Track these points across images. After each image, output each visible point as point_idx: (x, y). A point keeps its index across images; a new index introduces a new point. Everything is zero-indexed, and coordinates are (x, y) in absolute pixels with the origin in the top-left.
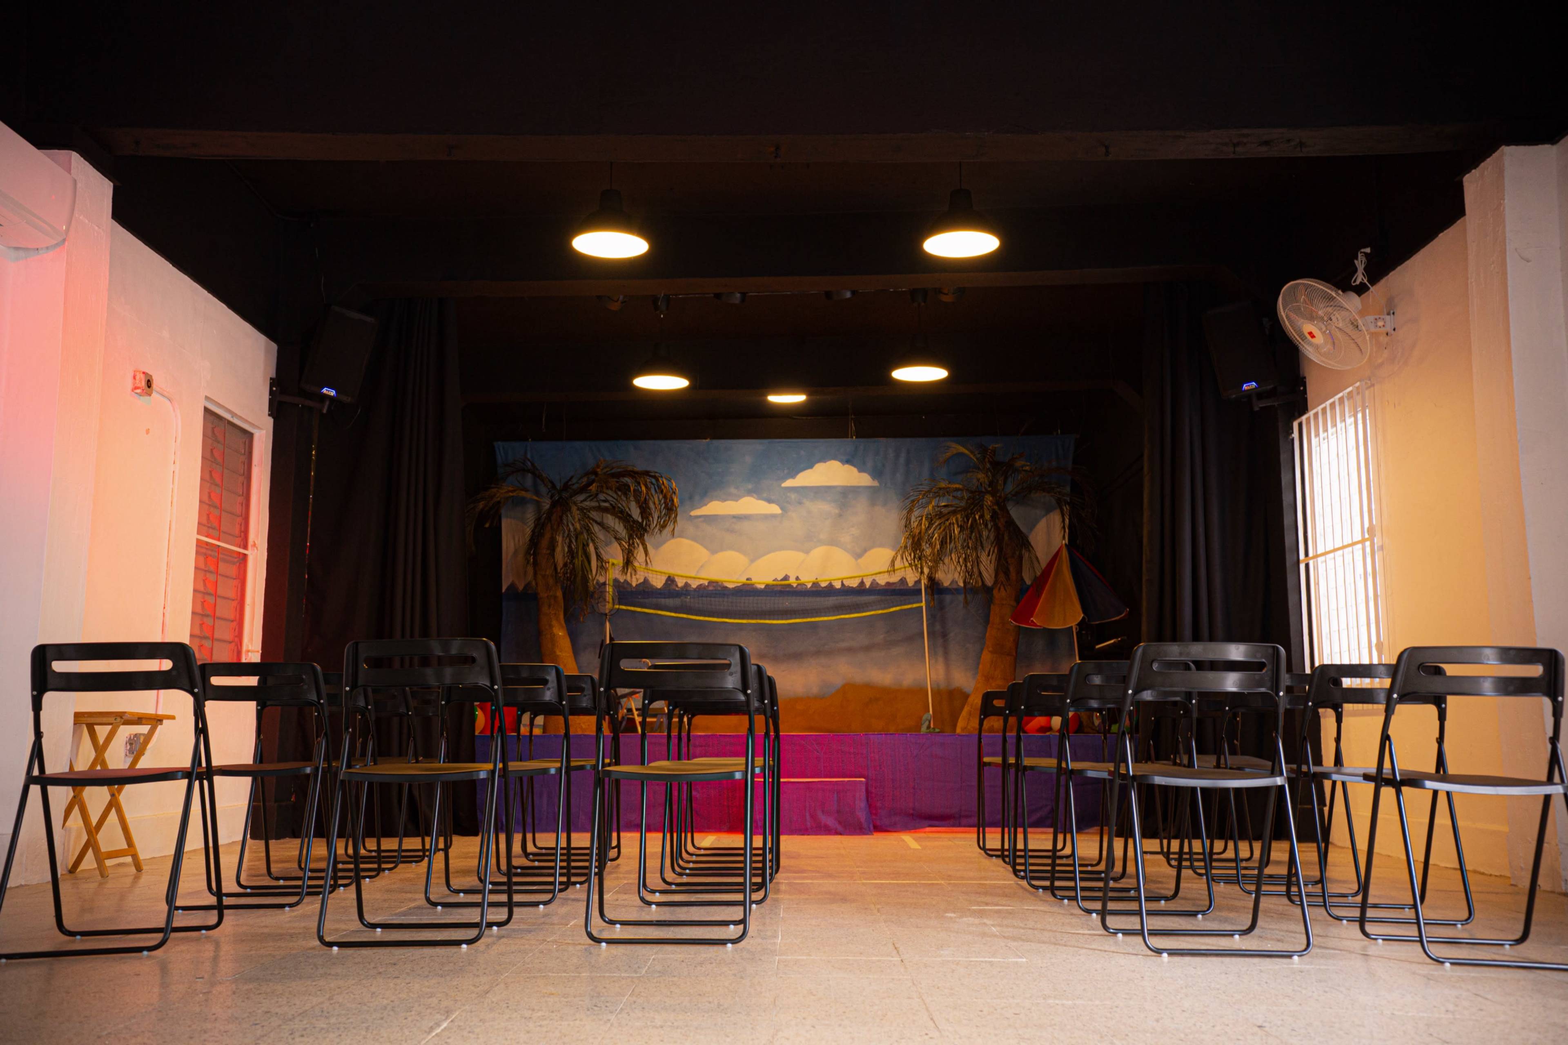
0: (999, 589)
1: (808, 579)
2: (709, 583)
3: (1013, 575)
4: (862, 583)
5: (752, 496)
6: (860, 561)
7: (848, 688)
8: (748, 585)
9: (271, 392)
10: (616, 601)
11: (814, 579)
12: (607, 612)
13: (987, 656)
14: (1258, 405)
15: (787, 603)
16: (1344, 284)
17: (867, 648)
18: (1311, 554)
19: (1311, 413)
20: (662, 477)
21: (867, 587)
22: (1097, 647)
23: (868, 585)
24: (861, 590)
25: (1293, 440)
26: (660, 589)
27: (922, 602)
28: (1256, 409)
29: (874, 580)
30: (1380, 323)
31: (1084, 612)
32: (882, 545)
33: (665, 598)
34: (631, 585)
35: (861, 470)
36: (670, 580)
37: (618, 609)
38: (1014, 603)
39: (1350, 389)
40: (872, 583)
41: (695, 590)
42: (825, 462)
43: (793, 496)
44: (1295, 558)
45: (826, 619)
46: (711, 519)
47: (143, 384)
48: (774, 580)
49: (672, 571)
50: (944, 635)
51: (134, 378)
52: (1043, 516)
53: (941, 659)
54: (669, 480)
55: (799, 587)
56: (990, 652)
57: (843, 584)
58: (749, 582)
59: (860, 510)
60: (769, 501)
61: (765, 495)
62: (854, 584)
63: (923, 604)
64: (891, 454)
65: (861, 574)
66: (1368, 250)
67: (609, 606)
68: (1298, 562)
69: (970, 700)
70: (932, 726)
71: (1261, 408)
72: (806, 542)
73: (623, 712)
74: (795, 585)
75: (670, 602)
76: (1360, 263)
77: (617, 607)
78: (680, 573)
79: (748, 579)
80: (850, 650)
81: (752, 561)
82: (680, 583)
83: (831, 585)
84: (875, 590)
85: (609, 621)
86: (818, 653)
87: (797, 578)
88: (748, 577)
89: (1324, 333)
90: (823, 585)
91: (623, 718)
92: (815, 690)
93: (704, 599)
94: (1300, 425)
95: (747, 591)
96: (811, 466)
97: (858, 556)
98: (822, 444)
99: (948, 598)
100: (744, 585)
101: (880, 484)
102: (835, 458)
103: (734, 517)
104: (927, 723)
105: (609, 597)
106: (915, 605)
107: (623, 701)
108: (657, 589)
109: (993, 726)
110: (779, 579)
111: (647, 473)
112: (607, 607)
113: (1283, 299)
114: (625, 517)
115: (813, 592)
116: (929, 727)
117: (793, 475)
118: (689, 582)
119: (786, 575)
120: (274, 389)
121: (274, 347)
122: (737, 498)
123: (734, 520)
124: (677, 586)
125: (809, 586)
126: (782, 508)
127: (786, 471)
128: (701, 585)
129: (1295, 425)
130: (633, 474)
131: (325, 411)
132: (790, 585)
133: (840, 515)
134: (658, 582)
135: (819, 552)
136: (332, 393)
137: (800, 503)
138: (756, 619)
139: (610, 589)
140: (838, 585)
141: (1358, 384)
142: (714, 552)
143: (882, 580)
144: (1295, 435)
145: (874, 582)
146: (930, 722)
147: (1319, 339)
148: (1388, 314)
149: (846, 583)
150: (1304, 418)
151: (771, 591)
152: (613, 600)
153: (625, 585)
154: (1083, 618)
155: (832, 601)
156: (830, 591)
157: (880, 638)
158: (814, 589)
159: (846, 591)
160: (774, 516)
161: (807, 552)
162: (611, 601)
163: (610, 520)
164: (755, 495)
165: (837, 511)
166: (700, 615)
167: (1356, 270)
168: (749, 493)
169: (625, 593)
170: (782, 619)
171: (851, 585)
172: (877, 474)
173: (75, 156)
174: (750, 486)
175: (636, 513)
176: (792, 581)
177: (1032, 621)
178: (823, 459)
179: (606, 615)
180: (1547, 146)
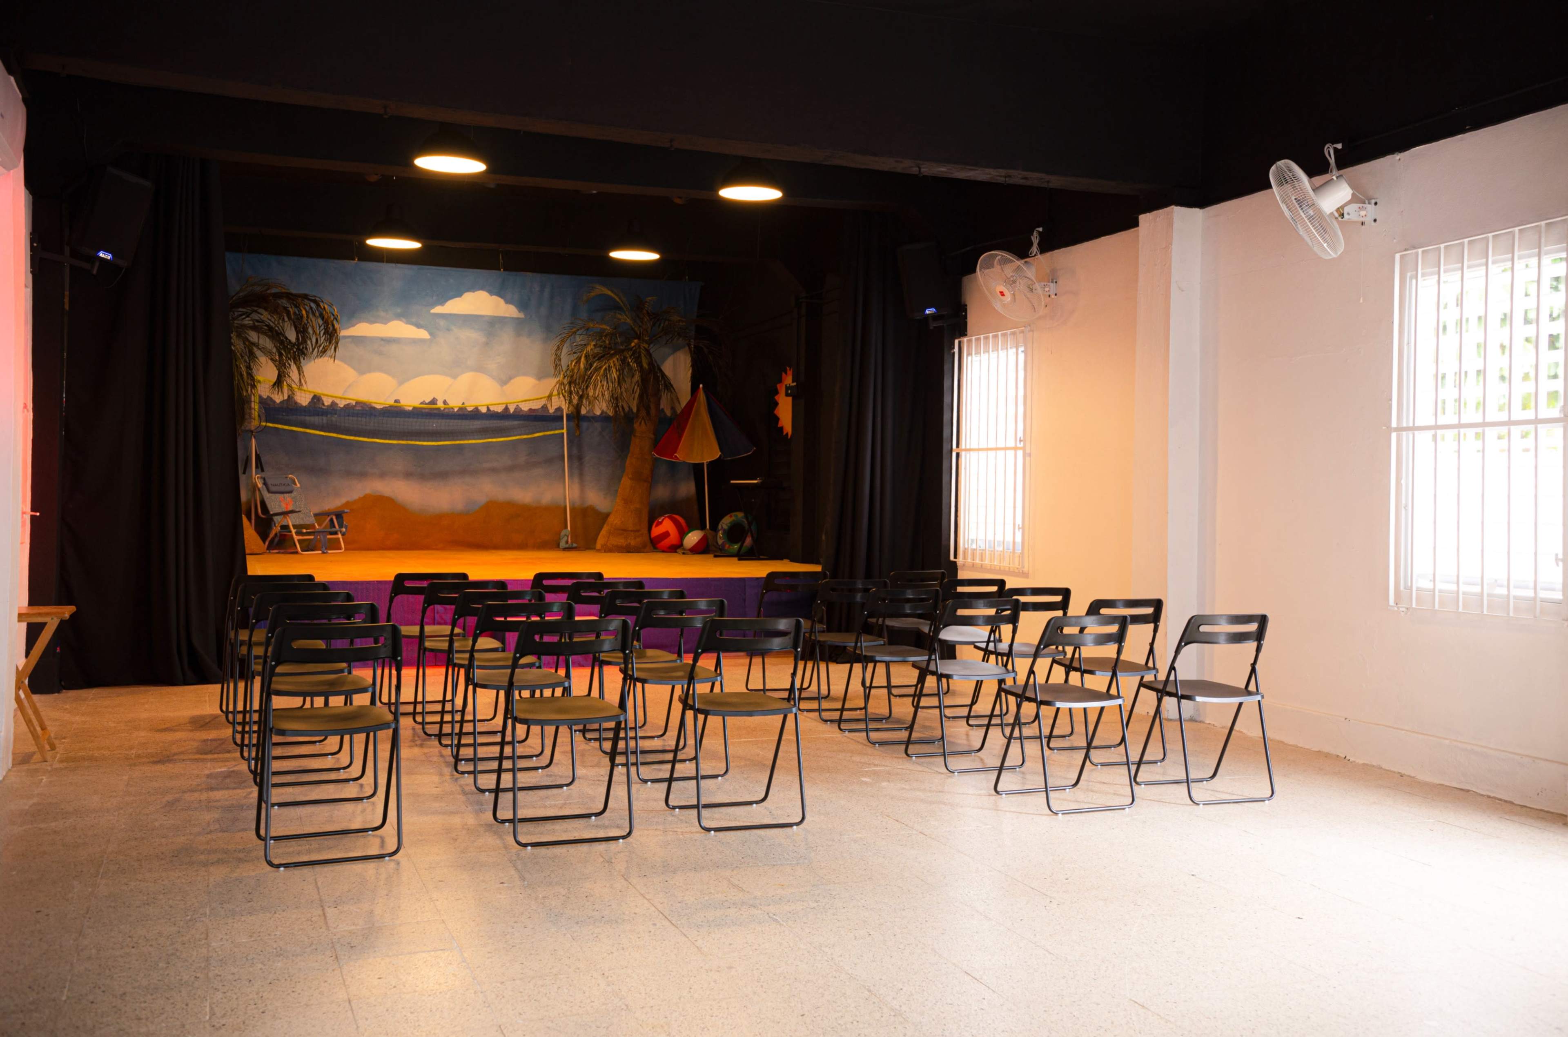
0: (640, 423)
1: (455, 403)
2: (356, 403)
3: (653, 411)
4: (507, 408)
5: (401, 320)
6: (504, 387)
7: (491, 506)
8: (396, 407)
9: (32, 249)
10: (263, 418)
11: (460, 405)
12: (253, 428)
13: (626, 481)
14: (933, 325)
15: (434, 425)
16: (1022, 253)
17: (511, 469)
19: (972, 338)
20: (322, 302)
21: (511, 412)
22: (732, 482)
23: (512, 411)
24: (505, 415)
25: (954, 353)
26: (305, 407)
27: (563, 429)
28: (931, 328)
29: (517, 405)
30: (1047, 289)
31: (721, 450)
32: (525, 374)
33: (310, 416)
34: (275, 402)
35: (507, 302)
36: (316, 399)
37: (266, 426)
38: (652, 436)
39: (1014, 330)
40: (516, 409)
41: (342, 409)
42: (474, 292)
43: (442, 323)
44: (950, 447)
45: (474, 442)
46: (359, 340)
48: (421, 403)
49: (319, 391)
50: (580, 458)
52: (672, 354)
53: (576, 480)
54: (331, 305)
55: (446, 411)
56: (630, 479)
57: (488, 409)
58: (396, 404)
59: (506, 341)
60: (418, 326)
61: (414, 320)
62: (499, 409)
63: (565, 431)
64: (537, 288)
65: (507, 402)
66: (1041, 229)
67: (255, 424)
68: (951, 450)
69: (610, 519)
70: (569, 540)
71: (934, 327)
72: (454, 368)
73: (276, 529)
74: (442, 409)
75: (316, 420)
76: (1035, 239)
77: (264, 424)
78: (325, 393)
79: (396, 401)
80: (494, 470)
81: (401, 383)
82: (327, 402)
83: (476, 410)
84: (518, 415)
85: (255, 437)
86: (464, 472)
87: (445, 402)
88: (396, 398)
90: (470, 409)
91: (276, 534)
92: (460, 506)
93: (351, 418)
94: (961, 343)
95: (394, 412)
96: (459, 295)
97: (504, 382)
98: (471, 274)
99: (584, 425)
100: (391, 406)
101: (525, 316)
102: (482, 289)
103: (382, 339)
104: (566, 538)
105: (255, 414)
106: (557, 432)
107: (276, 518)
108: (302, 406)
109: (630, 543)
110: (427, 402)
111: (305, 297)
112: (253, 424)
114: (276, 335)
115: (459, 415)
116: (567, 542)
117: (442, 303)
118: (337, 401)
119: (434, 398)
120: (35, 245)
121: (31, 197)
122: (385, 321)
123: (382, 342)
124: (323, 404)
125: (456, 410)
126: (431, 334)
127: (435, 298)
128: (348, 404)
129: (956, 342)
130: (290, 297)
131: (95, 272)
132: (439, 409)
133: (487, 344)
134: (303, 399)
135: (466, 378)
137: (449, 330)
138: (407, 440)
139: (255, 406)
140: (484, 410)
141: (1022, 328)
142: (361, 372)
143: (525, 407)
144: (956, 350)
145: (517, 408)
146: (568, 537)
148: (1052, 282)
149: (492, 408)
150: (965, 339)
151: (417, 413)
152: (259, 416)
153: (269, 402)
154: (720, 456)
155: (477, 424)
156: (476, 414)
157: (522, 459)
158: (460, 413)
159: (491, 415)
160: (422, 341)
161: (455, 377)
162: (257, 418)
163: (266, 342)
164: (404, 320)
165: (484, 340)
166: (351, 435)
167: (1031, 244)
168: (398, 317)
169: (271, 410)
170: (432, 441)
171: (496, 410)
172: (522, 306)
174: (399, 310)
175: (292, 335)
176: (440, 405)
177: (676, 456)
178: (472, 288)
179: (252, 432)
180: (1197, 210)
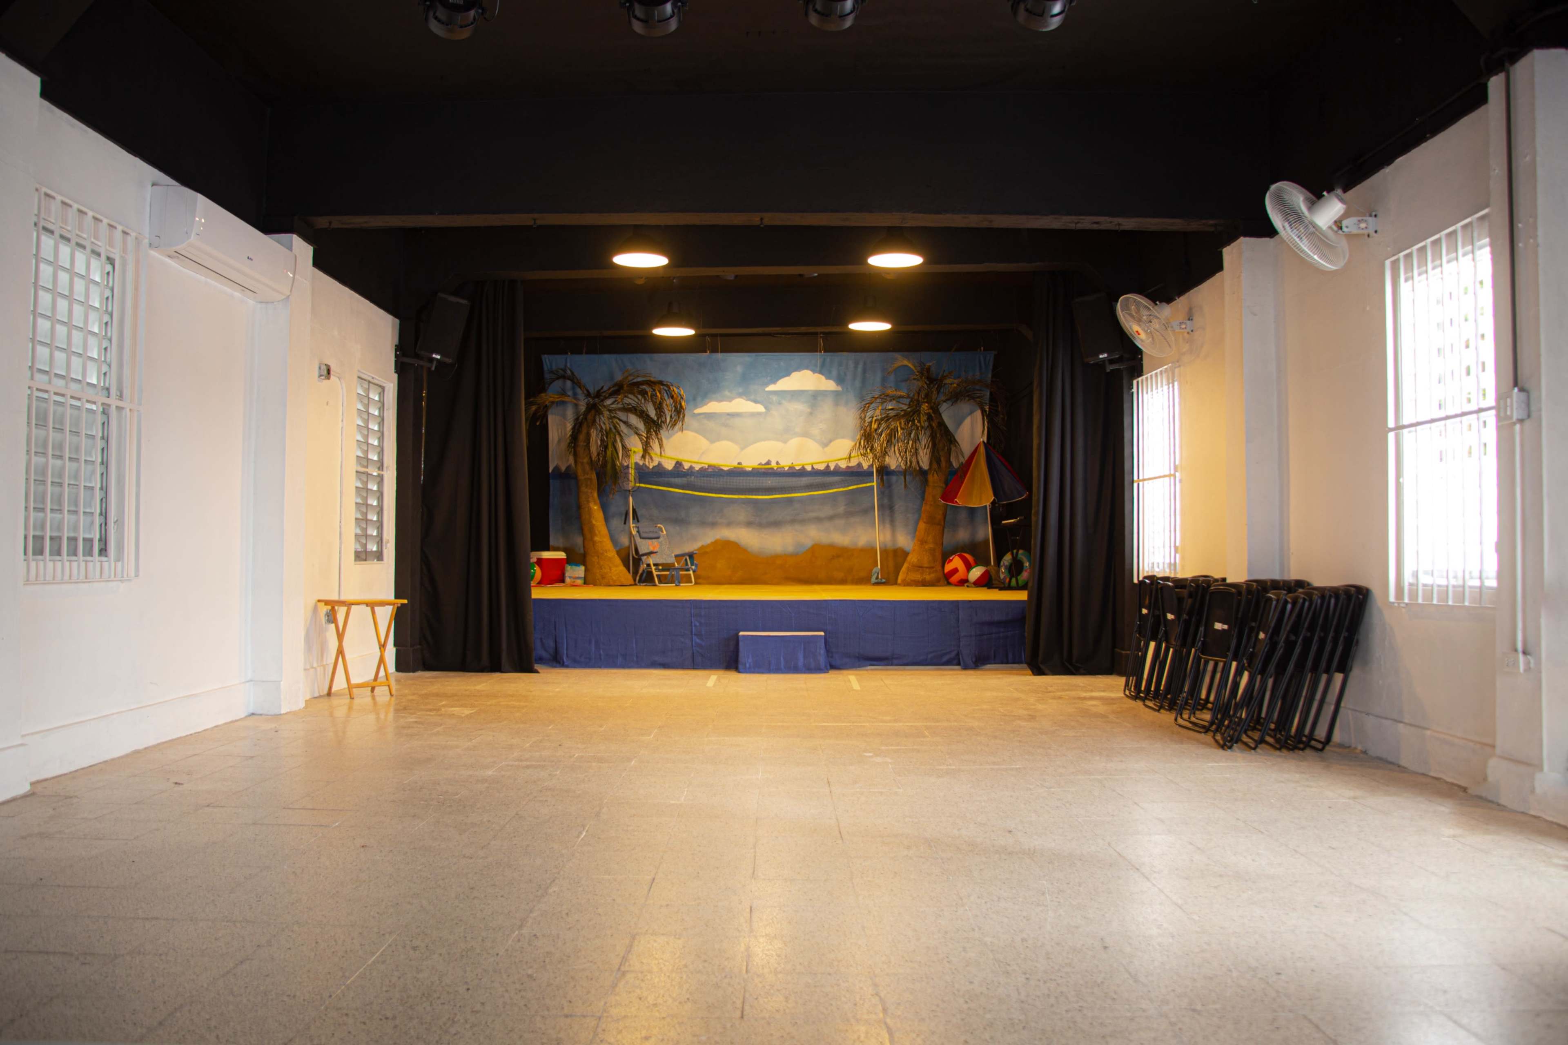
0: (933, 474)
1: (786, 463)
2: (709, 466)
3: (943, 464)
4: (828, 466)
5: (742, 398)
6: (826, 449)
7: (816, 549)
8: (739, 468)
9: (396, 356)
10: (637, 480)
11: (790, 464)
12: (630, 488)
13: (922, 526)
14: (1110, 368)
15: (770, 482)
17: (831, 518)
18: (1141, 478)
19: (1144, 377)
20: (672, 385)
21: (832, 469)
22: (1004, 522)
23: (832, 468)
24: (827, 472)
25: (1133, 393)
26: (671, 470)
27: (873, 482)
28: (1108, 371)
29: (837, 464)
30: (1183, 326)
31: (995, 494)
32: (843, 437)
33: (675, 477)
34: (648, 468)
35: (828, 378)
36: (679, 464)
37: (639, 487)
38: (944, 486)
39: (1166, 367)
40: (835, 466)
41: (698, 471)
42: (799, 371)
43: (774, 398)
44: (1131, 479)
45: (799, 495)
46: (709, 416)
47: (325, 372)
48: (759, 464)
49: (681, 457)
50: (891, 508)
51: (320, 368)
52: (969, 415)
53: (888, 526)
54: (678, 388)
55: (779, 470)
56: (924, 522)
57: (813, 468)
58: (740, 466)
59: (827, 410)
60: (756, 402)
61: (752, 397)
62: (822, 467)
63: (875, 484)
64: (851, 364)
65: (827, 460)
67: (632, 484)
68: (1133, 482)
69: (909, 558)
70: (880, 577)
71: (1111, 370)
72: (785, 435)
73: (643, 567)
74: (775, 468)
75: (678, 480)
77: (638, 485)
78: (686, 459)
79: (739, 464)
80: (819, 520)
81: (742, 449)
82: (686, 466)
83: (803, 468)
84: (837, 472)
85: (632, 496)
86: (793, 521)
87: (777, 463)
88: (739, 461)
89: (1146, 332)
90: (797, 468)
91: (644, 571)
92: (790, 549)
93: (705, 478)
94: (1138, 382)
95: (738, 472)
96: (788, 374)
97: (825, 445)
98: (797, 357)
99: (894, 478)
100: (735, 468)
101: (842, 388)
102: (807, 368)
103: (728, 414)
104: (876, 575)
105: (632, 478)
106: (868, 485)
107: (644, 558)
108: (668, 471)
109: (925, 578)
110: (763, 463)
111: (661, 383)
112: (630, 485)
113: (1121, 305)
114: (643, 415)
115: (789, 473)
116: (877, 578)
117: (774, 381)
118: (694, 465)
119: (769, 460)
120: (398, 353)
121: (397, 321)
122: (730, 399)
123: (728, 417)
124: (684, 468)
125: (786, 469)
126: (766, 408)
127: (769, 378)
128: (702, 468)
129: (1135, 382)
130: (650, 383)
131: (433, 369)
132: (772, 469)
133: (811, 414)
134: (669, 466)
135: (795, 442)
136: (438, 357)
137: (780, 403)
138: (746, 495)
139: (632, 471)
140: (809, 468)
141: (1170, 365)
142: (712, 441)
143: (843, 465)
144: (1134, 390)
145: (837, 466)
146: (878, 574)
147: (1143, 336)
148: (1190, 320)
149: (816, 467)
150: (1140, 379)
151: (756, 473)
152: (635, 479)
153: (644, 468)
154: (994, 500)
155: (804, 480)
156: (802, 473)
157: (841, 509)
158: (791, 471)
159: (815, 473)
160: (759, 414)
161: (785, 442)
162: (633, 480)
163: (634, 420)
164: (745, 398)
165: (809, 410)
166: (702, 492)
168: (740, 395)
169: (644, 474)
170: (766, 495)
171: (819, 468)
172: (840, 380)
173: (295, 237)
174: (741, 390)
175: (652, 413)
176: (773, 465)
177: (956, 501)
178: (798, 369)
179: (629, 491)
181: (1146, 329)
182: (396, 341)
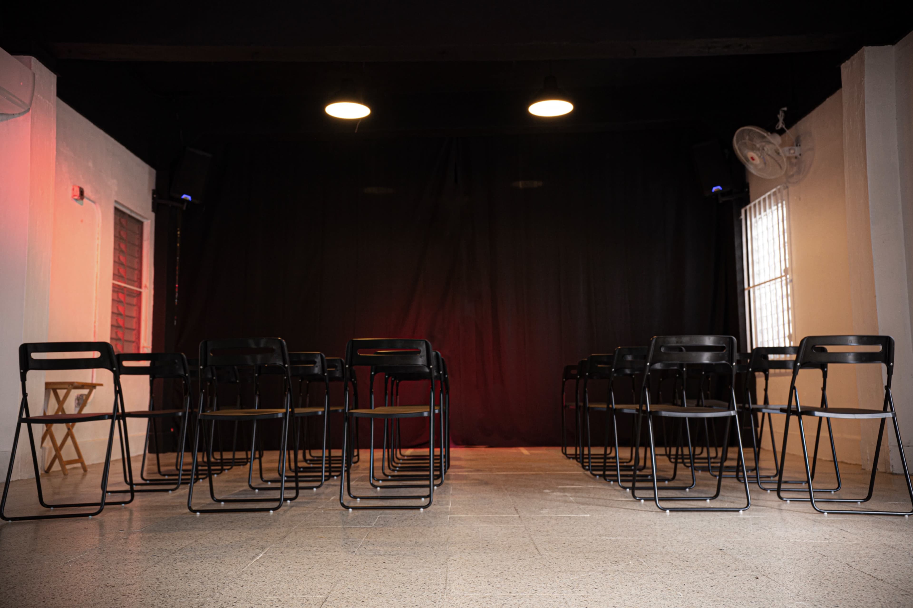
9: (153, 198)
14: (722, 200)
16: (771, 129)
18: (751, 285)
19: (752, 204)
25: (741, 220)
28: (720, 202)
30: (792, 151)
39: (774, 190)
44: (742, 287)
47: (78, 193)
51: (73, 189)
66: (785, 109)
68: (744, 290)
71: (724, 201)
76: (781, 117)
89: (760, 157)
94: (746, 211)
113: (737, 138)
120: (155, 196)
121: (154, 171)
129: (743, 211)
131: (185, 209)
136: (189, 198)
141: (779, 187)
144: (743, 216)
147: (757, 161)
148: (797, 146)
150: (748, 207)
167: (778, 121)
173: (33, 59)
180: (890, 46)
181: (760, 155)
182: (153, 187)
